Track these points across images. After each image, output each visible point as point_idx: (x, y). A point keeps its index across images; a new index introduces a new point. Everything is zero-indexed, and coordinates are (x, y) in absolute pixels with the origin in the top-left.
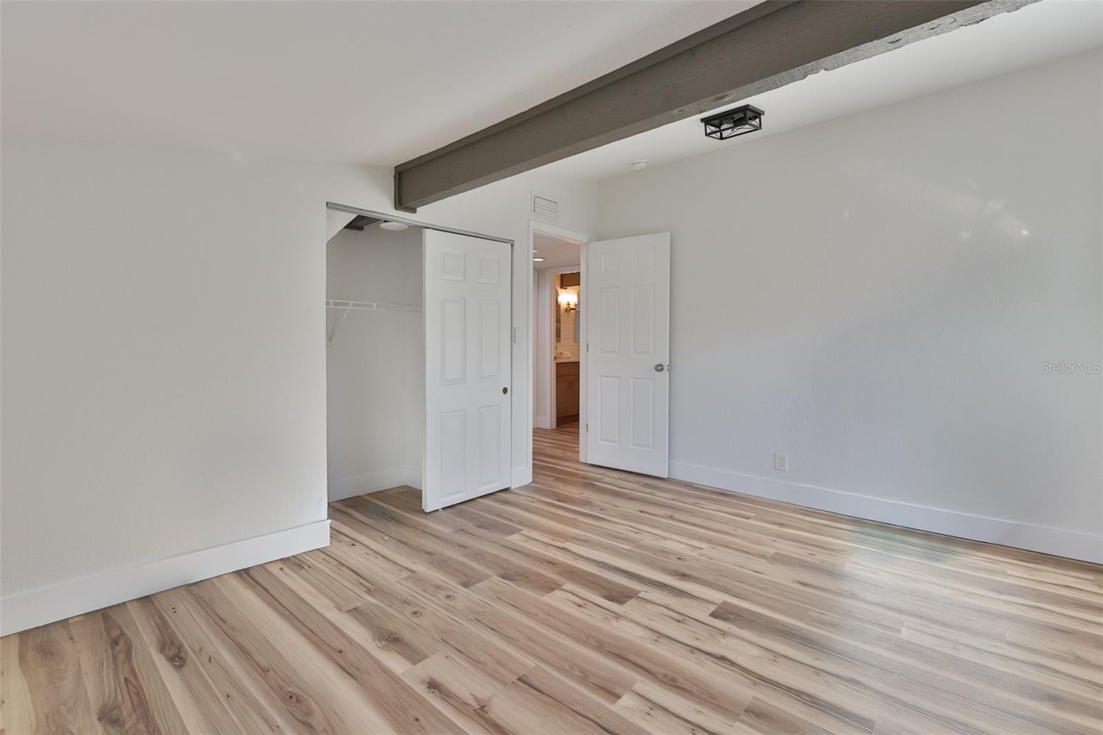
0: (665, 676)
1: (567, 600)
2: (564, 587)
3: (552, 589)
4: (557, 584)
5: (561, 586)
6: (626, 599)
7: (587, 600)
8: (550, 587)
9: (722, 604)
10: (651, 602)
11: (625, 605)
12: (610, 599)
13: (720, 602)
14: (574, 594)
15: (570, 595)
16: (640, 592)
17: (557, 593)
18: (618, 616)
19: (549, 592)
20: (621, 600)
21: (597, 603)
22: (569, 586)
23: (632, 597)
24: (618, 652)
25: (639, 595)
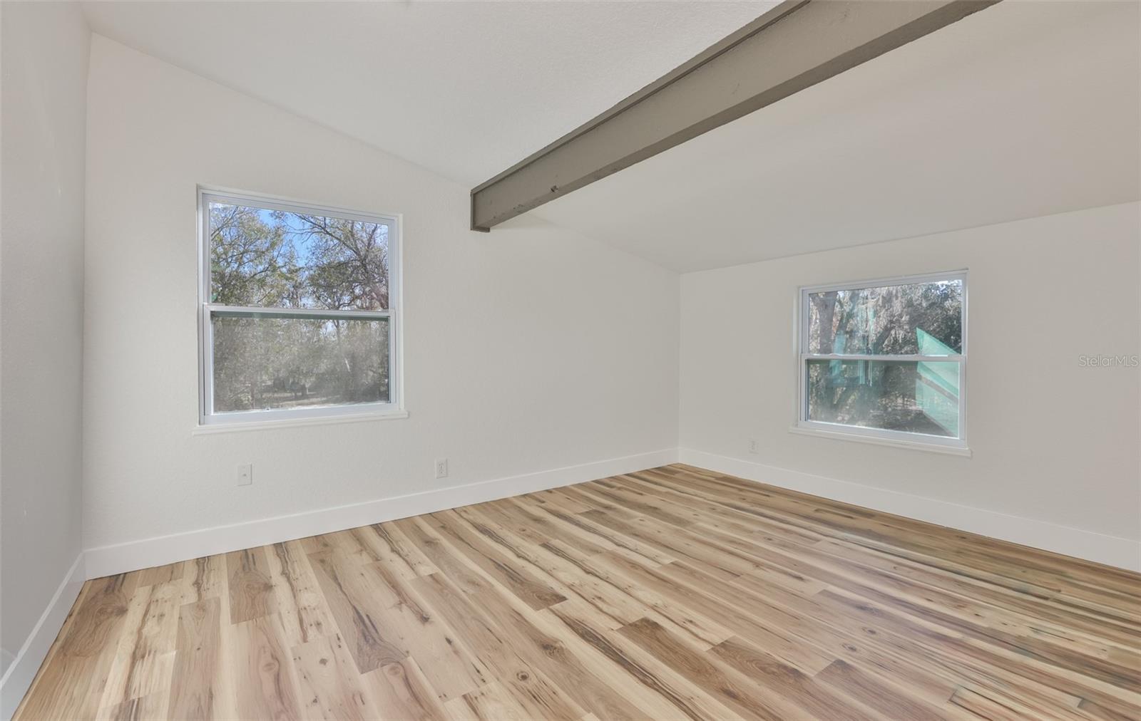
0: (637, 569)
1: (704, 630)
2: (708, 647)
3: (723, 645)
4: (718, 652)
5: (712, 649)
6: (637, 623)
7: (682, 627)
8: (725, 648)
9: (543, 608)
10: (613, 617)
11: (642, 617)
12: (656, 626)
13: (544, 611)
14: (696, 636)
15: (701, 635)
16: (620, 630)
17: (718, 641)
18: (654, 608)
19: (726, 641)
20: (644, 623)
21: (671, 622)
22: (703, 648)
23: (630, 625)
24: (664, 583)
25: (621, 626)
